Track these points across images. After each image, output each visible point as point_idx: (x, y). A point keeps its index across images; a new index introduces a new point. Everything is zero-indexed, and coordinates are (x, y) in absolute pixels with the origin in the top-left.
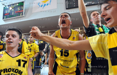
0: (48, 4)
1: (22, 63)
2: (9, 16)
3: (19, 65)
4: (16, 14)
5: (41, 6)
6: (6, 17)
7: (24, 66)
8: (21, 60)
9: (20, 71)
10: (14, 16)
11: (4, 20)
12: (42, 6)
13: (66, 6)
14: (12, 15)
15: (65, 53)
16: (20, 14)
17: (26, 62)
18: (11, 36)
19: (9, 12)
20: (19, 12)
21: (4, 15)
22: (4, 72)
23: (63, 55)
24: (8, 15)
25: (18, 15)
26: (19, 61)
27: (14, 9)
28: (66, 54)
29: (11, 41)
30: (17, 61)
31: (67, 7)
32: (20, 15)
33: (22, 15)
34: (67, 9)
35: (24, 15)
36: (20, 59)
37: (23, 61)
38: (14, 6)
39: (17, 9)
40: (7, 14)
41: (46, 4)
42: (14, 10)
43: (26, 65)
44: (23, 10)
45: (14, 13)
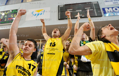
0: (41, 14)
1: (32, 67)
2: (2, 22)
3: (30, 68)
4: (9, 21)
7: (32, 70)
8: (31, 65)
9: (30, 73)
10: (7, 22)
12: (35, 15)
14: (5, 21)
17: (35, 67)
18: (28, 45)
19: (1, 18)
22: (19, 68)
25: (11, 22)
26: (30, 65)
29: (28, 49)
30: (29, 64)
31: (60, 18)
34: (59, 19)
36: (31, 63)
37: (33, 65)
38: (8, 12)
39: (10, 16)
41: (39, 14)
42: (7, 16)
43: (34, 70)
45: (7, 20)
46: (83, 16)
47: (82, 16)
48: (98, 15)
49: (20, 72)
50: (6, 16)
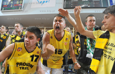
0: (47, 2)
1: (35, 58)
4: (15, 7)
5: (40, 2)
6: (4, 8)
8: (34, 56)
9: (32, 65)
10: (13, 8)
11: (2, 12)
13: (64, 5)
14: (11, 8)
15: (59, 51)
16: (19, 7)
19: (8, 4)
20: (18, 6)
21: (3, 6)
23: (57, 53)
24: (7, 8)
25: (17, 8)
27: (14, 2)
28: (60, 53)
30: (31, 56)
31: (65, 7)
32: (18, 9)
33: (21, 9)
35: (22, 9)
37: (36, 56)
39: (16, 2)
40: (5, 6)
41: (45, 1)
44: (22, 4)
45: (13, 6)
46: (89, 6)
47: (87, 6)
48: (104, 6)
49: (22, 68)
50: (11, 2)
